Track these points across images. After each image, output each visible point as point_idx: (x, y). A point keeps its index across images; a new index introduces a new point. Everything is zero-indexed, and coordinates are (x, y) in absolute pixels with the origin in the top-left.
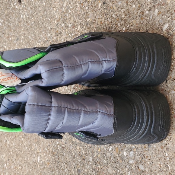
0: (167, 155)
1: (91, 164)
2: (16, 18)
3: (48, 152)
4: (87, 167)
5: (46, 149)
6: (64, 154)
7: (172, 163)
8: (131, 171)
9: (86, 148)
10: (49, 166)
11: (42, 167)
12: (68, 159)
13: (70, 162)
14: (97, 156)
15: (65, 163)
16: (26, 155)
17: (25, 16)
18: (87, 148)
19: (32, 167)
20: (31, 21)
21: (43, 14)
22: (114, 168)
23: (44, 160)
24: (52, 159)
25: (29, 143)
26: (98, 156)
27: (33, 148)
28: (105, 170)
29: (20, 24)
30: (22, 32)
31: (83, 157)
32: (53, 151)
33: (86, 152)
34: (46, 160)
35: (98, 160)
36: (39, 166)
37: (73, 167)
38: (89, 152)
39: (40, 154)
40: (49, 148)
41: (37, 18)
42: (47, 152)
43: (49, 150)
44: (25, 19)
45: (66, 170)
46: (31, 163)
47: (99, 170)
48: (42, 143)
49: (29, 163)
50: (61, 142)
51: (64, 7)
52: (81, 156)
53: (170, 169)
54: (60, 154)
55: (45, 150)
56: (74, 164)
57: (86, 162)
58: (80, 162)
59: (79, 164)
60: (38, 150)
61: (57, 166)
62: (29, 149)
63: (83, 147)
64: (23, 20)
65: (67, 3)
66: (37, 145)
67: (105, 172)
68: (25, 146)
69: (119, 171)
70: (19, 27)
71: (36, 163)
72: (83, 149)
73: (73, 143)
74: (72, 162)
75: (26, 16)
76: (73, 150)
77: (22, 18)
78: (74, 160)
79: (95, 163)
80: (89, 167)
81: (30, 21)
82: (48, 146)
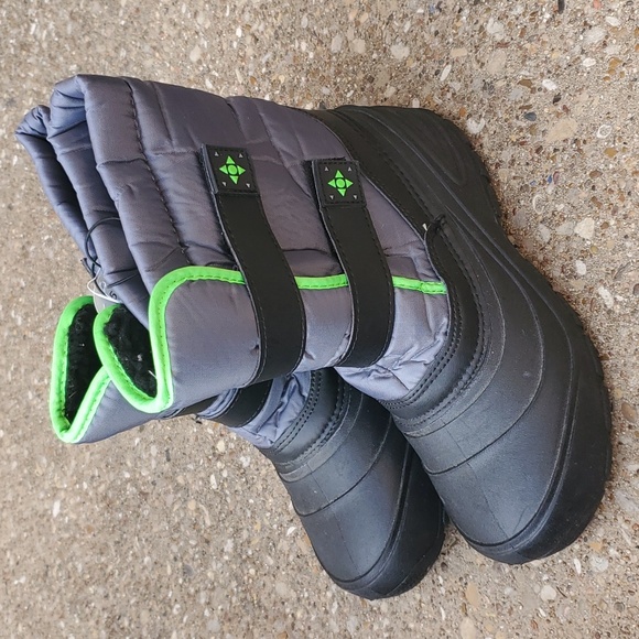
0: (441, 581)
1: (226, 558)
2: (13, 28)
3: (91, 493)
4: (214, 564)
5: (85, 485)
6: (146, 513)
7: (451, 603)
8: (341, 603)
9: (217, 511)
10: (90, 537)
11: (67, 535)
12: (155, 530)
13: (162, 539)
14: (249, 542)
15: (147, 540)
16: (12, 486)
17: (45, 32)
18: (220, 513)
19: (32, 529)
20: (68, 61)
21: (113, 54)
22: (295, 585)
23: (74, 516)
24: (102, 519)
25: (26, 452)
26: (253, 543)
27: (39, 471)
28: (268, 584)
29: (24, 53)
30: (29, 82)
31: (205, 536)
32: (110, 495)
33: (215, 523)
34: (84, 516)
35: (250, 553)
36: (54, 529)
37: (172, 557)
38: (227, 524)
39: (62, 494)
40: (95, 484)
41: (91, 59)
42: (87, 494)
43: (96, 488)
44: (45, 45)
45: (147, 559)
46: (27, 514)
47: (251, 581)
48: (73, 463)
49: (21, 512)
50: (137, 476)
51: (192, 63)
52: (199, 531)
53: (444, 617)
54: (132, 509)
55: (81, 488)
56: (174, 548)
57: (211, 550)
58: (196, 546)
59: (191, 552)
60: (56, 479)
61: (119, 542)
62: (26, 471)
63: (210, 506)
64: (37, 43)
65: (204, 55)
66: (53, 464)
67: (267, 590)
68: (9, 456)
69: (306, 595)
70: (21, 63)
71: (45, 519)
72: (207, 512)
73: (178, 488)
74: (167, 540)
75: (49, 34)
76: (176, 507)
77: (35, 36)
78: (176, 536)
79: (239, 560)
80: (220, 565)
81: (65, 58)
82: (93, 477)
